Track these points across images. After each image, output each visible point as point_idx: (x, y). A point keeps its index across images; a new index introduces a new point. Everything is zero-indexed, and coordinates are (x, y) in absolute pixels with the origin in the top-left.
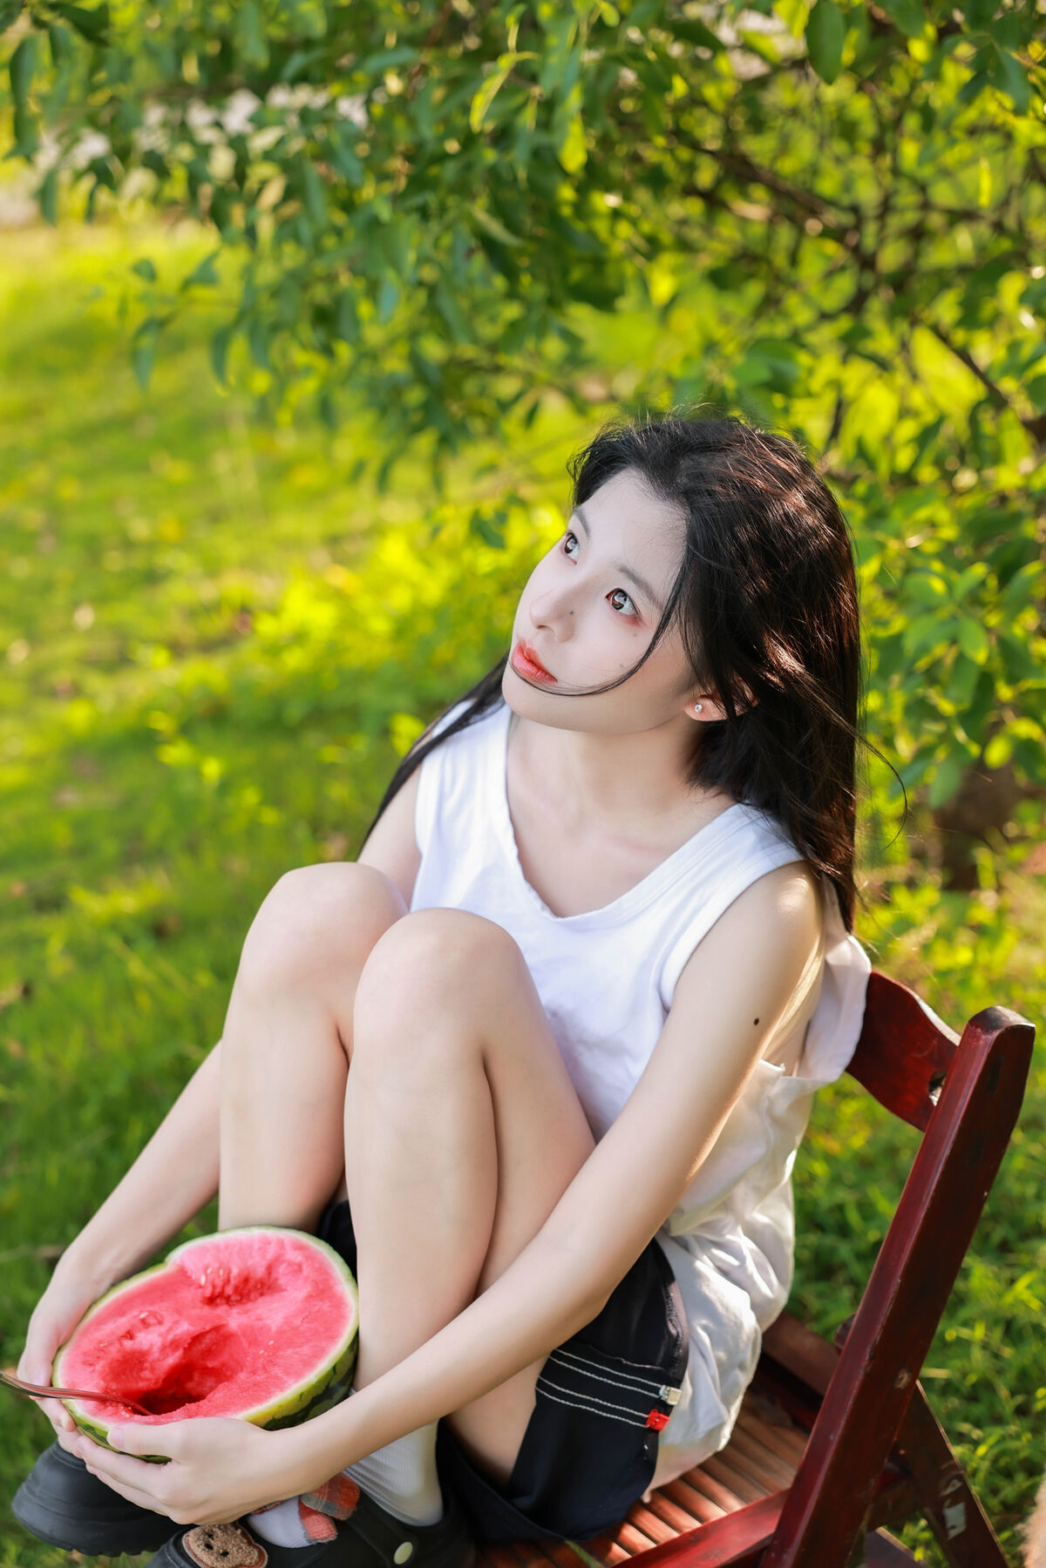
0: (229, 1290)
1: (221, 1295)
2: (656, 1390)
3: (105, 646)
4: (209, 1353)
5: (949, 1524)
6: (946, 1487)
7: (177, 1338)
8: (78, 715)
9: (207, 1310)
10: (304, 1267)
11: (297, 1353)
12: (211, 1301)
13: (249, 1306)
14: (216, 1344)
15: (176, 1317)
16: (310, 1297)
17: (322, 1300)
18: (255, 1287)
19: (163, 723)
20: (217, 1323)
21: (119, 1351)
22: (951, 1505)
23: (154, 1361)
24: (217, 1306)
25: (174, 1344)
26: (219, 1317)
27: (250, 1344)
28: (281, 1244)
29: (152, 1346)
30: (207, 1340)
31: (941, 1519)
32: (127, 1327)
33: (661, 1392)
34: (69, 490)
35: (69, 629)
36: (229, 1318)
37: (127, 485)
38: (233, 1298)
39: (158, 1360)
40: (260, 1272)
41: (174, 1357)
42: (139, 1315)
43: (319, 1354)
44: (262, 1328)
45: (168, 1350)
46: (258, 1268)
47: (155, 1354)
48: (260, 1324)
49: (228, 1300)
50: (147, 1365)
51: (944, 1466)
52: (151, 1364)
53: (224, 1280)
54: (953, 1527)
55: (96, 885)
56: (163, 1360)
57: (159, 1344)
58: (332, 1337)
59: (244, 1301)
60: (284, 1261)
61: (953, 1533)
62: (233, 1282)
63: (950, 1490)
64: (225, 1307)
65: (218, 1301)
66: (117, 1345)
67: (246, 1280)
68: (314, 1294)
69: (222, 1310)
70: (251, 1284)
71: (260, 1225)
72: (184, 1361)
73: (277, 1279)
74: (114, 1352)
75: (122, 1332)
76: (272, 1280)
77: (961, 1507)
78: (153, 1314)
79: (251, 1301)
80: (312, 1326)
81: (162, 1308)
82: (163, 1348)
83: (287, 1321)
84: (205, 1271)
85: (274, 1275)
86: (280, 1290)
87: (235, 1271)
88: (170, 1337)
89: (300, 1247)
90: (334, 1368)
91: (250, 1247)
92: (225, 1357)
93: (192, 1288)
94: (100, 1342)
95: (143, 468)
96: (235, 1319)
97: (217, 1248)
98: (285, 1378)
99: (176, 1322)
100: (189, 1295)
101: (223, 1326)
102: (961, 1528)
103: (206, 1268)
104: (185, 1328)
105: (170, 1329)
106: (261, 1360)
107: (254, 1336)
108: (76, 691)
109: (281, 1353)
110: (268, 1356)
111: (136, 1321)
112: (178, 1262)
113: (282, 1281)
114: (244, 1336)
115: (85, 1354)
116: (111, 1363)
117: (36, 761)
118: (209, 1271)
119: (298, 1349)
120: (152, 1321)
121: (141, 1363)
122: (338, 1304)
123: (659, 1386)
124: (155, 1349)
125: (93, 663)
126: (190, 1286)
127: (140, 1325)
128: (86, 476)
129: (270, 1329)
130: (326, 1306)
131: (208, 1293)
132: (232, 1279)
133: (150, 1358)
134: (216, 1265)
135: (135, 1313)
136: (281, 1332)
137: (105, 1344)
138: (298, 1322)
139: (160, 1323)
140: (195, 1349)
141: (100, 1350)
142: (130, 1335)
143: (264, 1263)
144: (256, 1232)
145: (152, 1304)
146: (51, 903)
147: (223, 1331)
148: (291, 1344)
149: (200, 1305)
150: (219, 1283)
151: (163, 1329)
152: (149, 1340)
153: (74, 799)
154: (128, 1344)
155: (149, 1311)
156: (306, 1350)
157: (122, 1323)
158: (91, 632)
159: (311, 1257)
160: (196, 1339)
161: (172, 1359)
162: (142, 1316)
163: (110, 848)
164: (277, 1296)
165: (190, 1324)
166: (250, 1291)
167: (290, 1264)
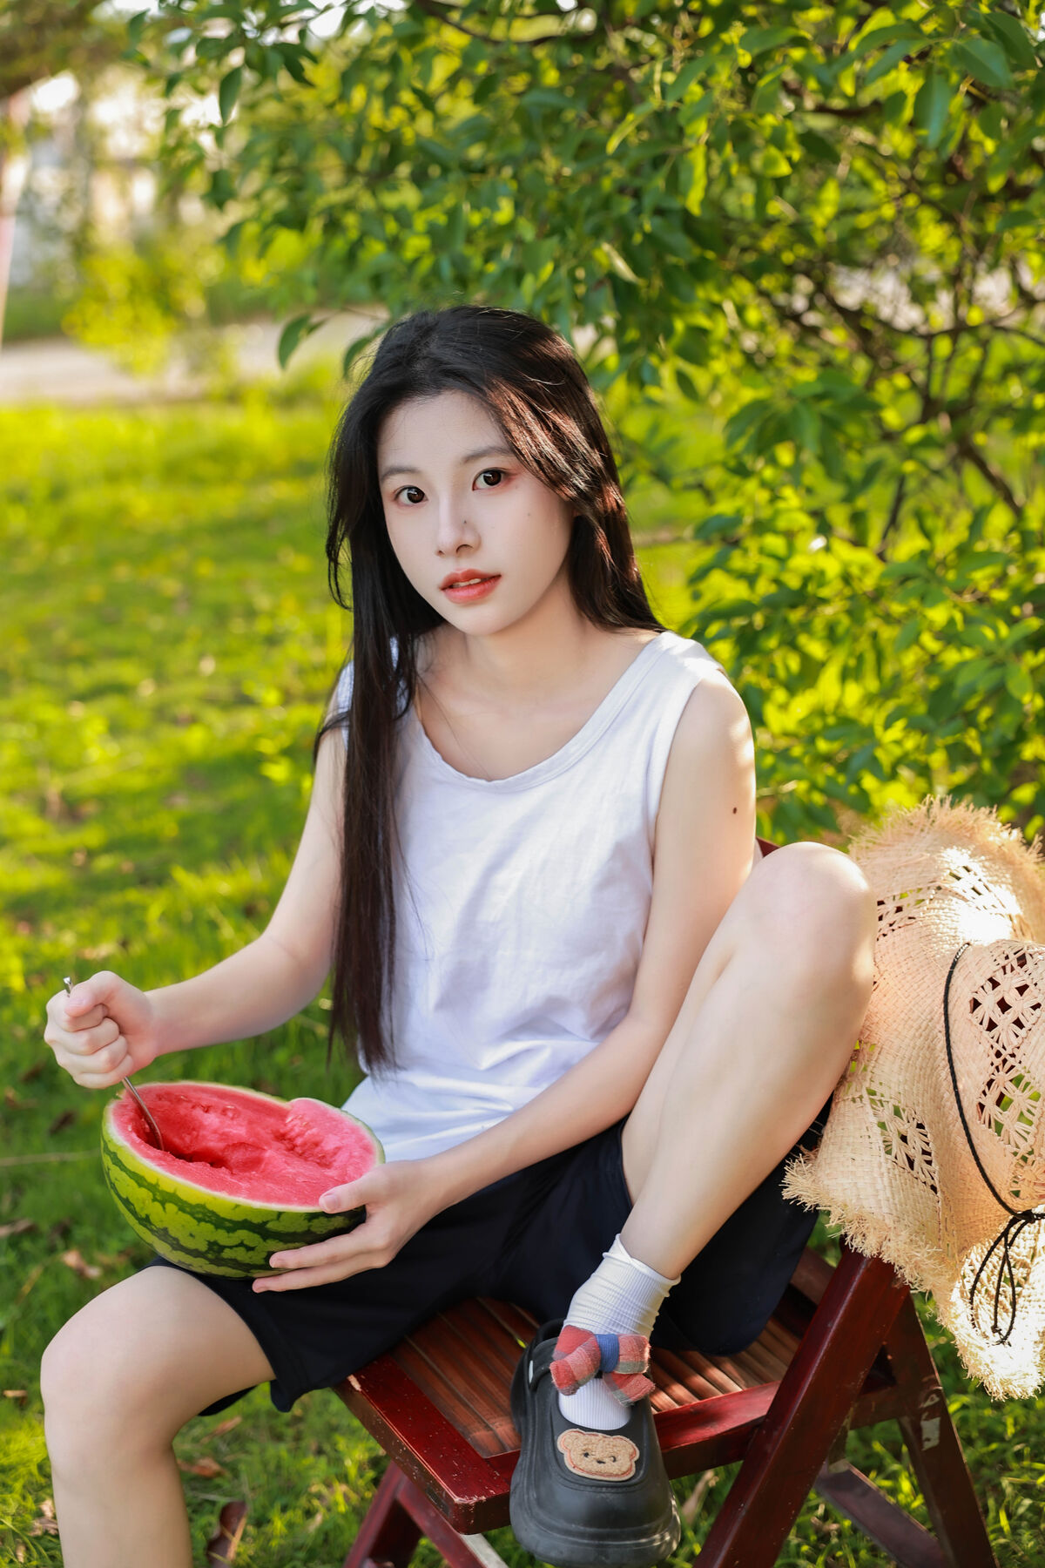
3: (223, 690)
5: (924, 1437)
6: (926, 1400)
7: (231, 1135)
8: (195, 740)
18: (317, 1156)
19: (267, 747)
22: (927, 1419)
25: (225, 1137)
31: (918, 1430)
34: (205, 569)
35: (193, 674)
37: (256, 570)
51: (926, 1379)
54: (928, 1440)
55: (195, 866)
57: (216, 1129)
61: (927, 1445)
62: (304, 1140)
63: (929, 1403)
67: (313, 1146)
70: (314, 1152)
77: (937, 1421)
78: (236, 1112)
81: (245, 1114)
95: (271, 558)
100: (271, 1123)
102: (934, 1442)
104: (242, 1133)
105: (234, 1127)
108: (193, 720)
111: (222, 1107)
117: (153, 771)
120: (230, 1114)
121: (191, 1128)
124: (211, 1130)
125: (211, 701)
127: (220, 1110)
128: (220, 559)
131: (283, 1131)
135: (228, 1104)
139: (233, 1119)
145: (244, 1109)
146: (154, 879)
149: (269, 1132)
151: (229, 1123)
152: (214, 1121)
153: (184, 804)
154: (198, 1111)
155: (235, 1109)
158: (212, 678)
163: (211, 842)
166: (311, 1155)
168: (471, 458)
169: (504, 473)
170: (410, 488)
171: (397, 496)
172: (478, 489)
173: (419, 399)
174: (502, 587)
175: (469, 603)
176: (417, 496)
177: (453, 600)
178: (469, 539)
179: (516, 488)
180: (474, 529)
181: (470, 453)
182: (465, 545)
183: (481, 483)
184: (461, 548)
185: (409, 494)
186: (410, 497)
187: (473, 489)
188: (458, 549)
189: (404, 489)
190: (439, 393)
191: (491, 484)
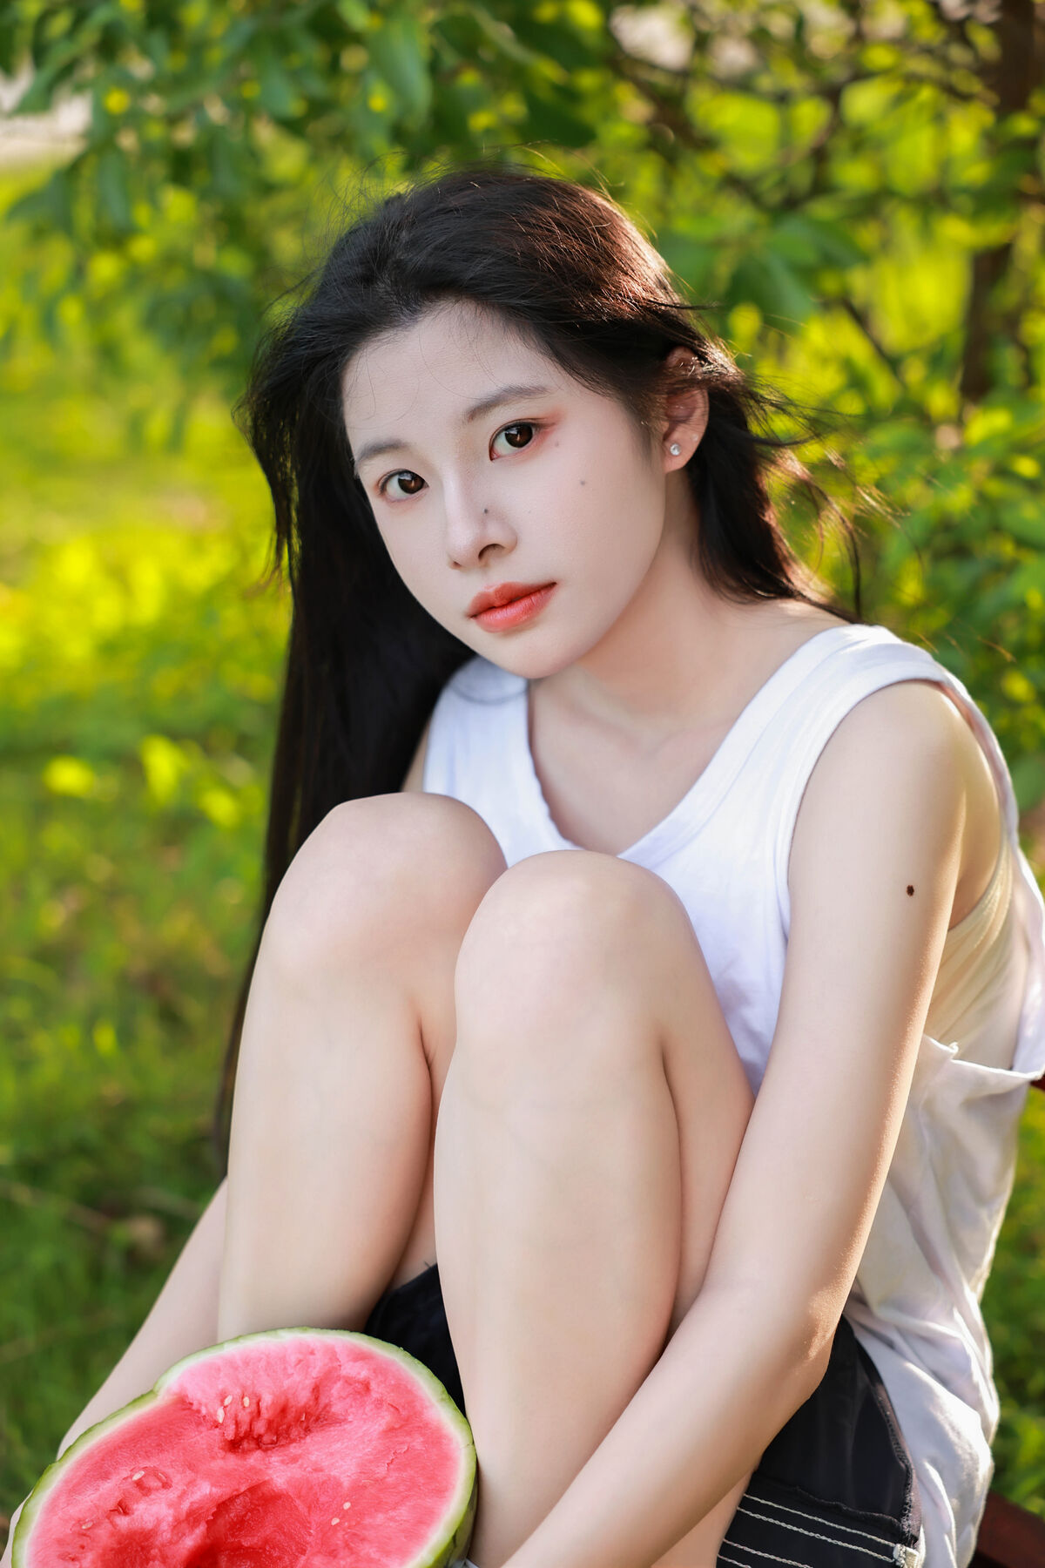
0: (260, 1427)
1: (249, 1434)
2: (888, 1551)
4: (240, 1525)
7: (196, 1506)
9: (232, 1461)
10: (373, 1385)
11: (392, 1519)
12: (234, 1446)
13: (294, 1449)
14: (251, 1511)
15: (189, 1474)
16: (390, 1431)
17: (409, 1433)
18: (297, 1419)
20: (255, 1479)
21: (112, 1535)
23: (163, 1545)
24: (246, 1452)
25: (192, 1518)
26: (252, 1469)
27: (309, 1508)
28: (332, 1354)
29: (159, 1522)
30: (237, 1509)
32: (118, 1496)
33: (895, 1554)
36: (270, 1472)
38: (266, 1439)
39: (171, 1542)
40: (304, 1397)
41: (194, 1536)
42: (131, 1476)
43: (425, 1519)
44: (324, 1482)
45: (184, 1525)
46: (299, 1389)
47: (166, 1534)
48: (321, 1476)
49: (258, 1442)
50: (154, 1552)
52: (160, 1550)
53: (251, 1413)
56: (177, 1542)
57: (170, 1519)
58: (441, 1491)
59: (283, 1442)
60: (339, 1378)
62: (266, 1415)
64: (258, 1454)
65: (245, 1445)
66: (107, 1526)
67: (284, 1410)
68: (397, 1426)
69: (255, 1458)
70: (291, 1416)
71: (291, 1326)
72: (208, 1541)
73: (327, 1406)
74: (103, 1535)
75: (111, 1504)
76: (322, 1405)
78: (153, 1472)
79: (293, 1441)
80: (405, 1475)
81: (164, 1462)
82: (177, 1525)
83: (364, 1469)
84: (222, 1401)
85: (323, 1400)
86: (336, 1421)
87: (267, 1400)
88: (185, 1506)
89: (361, 1357)
90: (454, 1538)
91: (283, 1359)
92: (268, 1530)
93: (203, 1429)
94: (80, 1522)
96: (279, 1471)
97: (231, 1364)
98: (384, 1560)
99: (191, 1483)
100: (202, 1439)
101: (265, 1483)
103: (223, 1397)
104: (205, 1491)
105: (184, 1493)
106: (340, 1535)
107: (316, 1493)
109: (367, 1521)
110: (349, 1527)
111: (127, 1486)
112: (175, 1389)
113: (337, 1408)
114: (299, 1497)
115: (60, 1542)
116: (103, 1555)
118: (227, 1402)
119: (392, 1513)
120: (153, 1483)
121: (145, 1549)
122: (436, 1439)
123: (891, 1544)
124: (165, 1526)
126: (199, 1424)
127: (135, 1491)
129: (339, 1484)
130: (418, 1443)
131: (230, 1434)
132: (263, 1411)
133: (158, 1541)
134: (238, 1391)
135: (125, 1474)
136: (357, 1489)
137: (90, 1525)
138: (382, 1470)
139: (166, 1485)
140: (221, 1521)
141: (83, 1535)
142: (123, 1508)
143: (309, 1383)
144: (288, 1339)
145: (148, 1456)
147: (265, 1489)
148: (378, 1506)
149: (221, 1453)
150: (245, 1417)
151: (172, 1494)
152: (154, 1512)
154: (123, 1522)
155: (145, 1468)
156: (404, 1512)
157: (108, 1490)
159: (381, 1370)
160: (223, 1506)
161: (191, 1541)
162: (136, 1477)
164: (334, 1431)
165: (213, 1485)
166: (289, 1427)
167: (348, 1381)
168: (478, 411)
169: (534, 425)
170: (401, 473)
171: (382, 487)
172: (499, 457)
173: (387, 335)
174: (559, 599)
175: (512, 629)
176: (413, 484)
177: (489, 628)
178: (495, 534)
179: (557, 445)
180: (502, 519)
181: (473, 403)
182: (494, 546)
183: (503, 445)
184: (486, 551)
185: (400, 481)
186: (404, 486)
187: (492, 459)
188: (481, 554)
189: (390, 476)
190: (416, 321)
191: (520, 445)
